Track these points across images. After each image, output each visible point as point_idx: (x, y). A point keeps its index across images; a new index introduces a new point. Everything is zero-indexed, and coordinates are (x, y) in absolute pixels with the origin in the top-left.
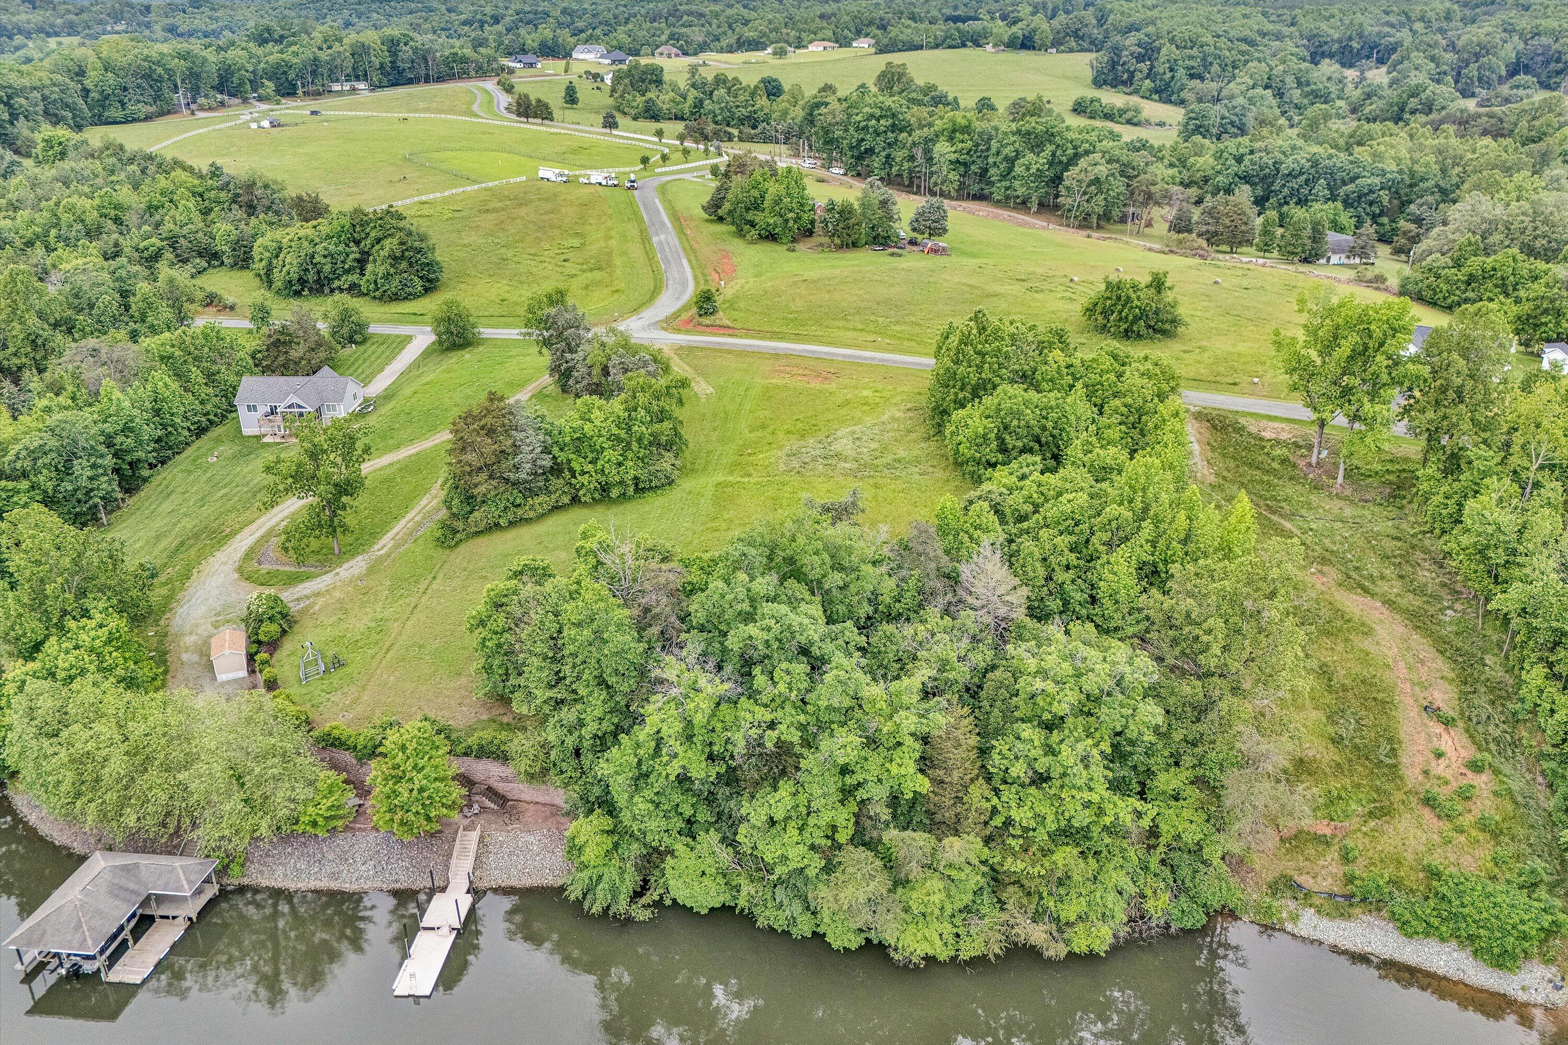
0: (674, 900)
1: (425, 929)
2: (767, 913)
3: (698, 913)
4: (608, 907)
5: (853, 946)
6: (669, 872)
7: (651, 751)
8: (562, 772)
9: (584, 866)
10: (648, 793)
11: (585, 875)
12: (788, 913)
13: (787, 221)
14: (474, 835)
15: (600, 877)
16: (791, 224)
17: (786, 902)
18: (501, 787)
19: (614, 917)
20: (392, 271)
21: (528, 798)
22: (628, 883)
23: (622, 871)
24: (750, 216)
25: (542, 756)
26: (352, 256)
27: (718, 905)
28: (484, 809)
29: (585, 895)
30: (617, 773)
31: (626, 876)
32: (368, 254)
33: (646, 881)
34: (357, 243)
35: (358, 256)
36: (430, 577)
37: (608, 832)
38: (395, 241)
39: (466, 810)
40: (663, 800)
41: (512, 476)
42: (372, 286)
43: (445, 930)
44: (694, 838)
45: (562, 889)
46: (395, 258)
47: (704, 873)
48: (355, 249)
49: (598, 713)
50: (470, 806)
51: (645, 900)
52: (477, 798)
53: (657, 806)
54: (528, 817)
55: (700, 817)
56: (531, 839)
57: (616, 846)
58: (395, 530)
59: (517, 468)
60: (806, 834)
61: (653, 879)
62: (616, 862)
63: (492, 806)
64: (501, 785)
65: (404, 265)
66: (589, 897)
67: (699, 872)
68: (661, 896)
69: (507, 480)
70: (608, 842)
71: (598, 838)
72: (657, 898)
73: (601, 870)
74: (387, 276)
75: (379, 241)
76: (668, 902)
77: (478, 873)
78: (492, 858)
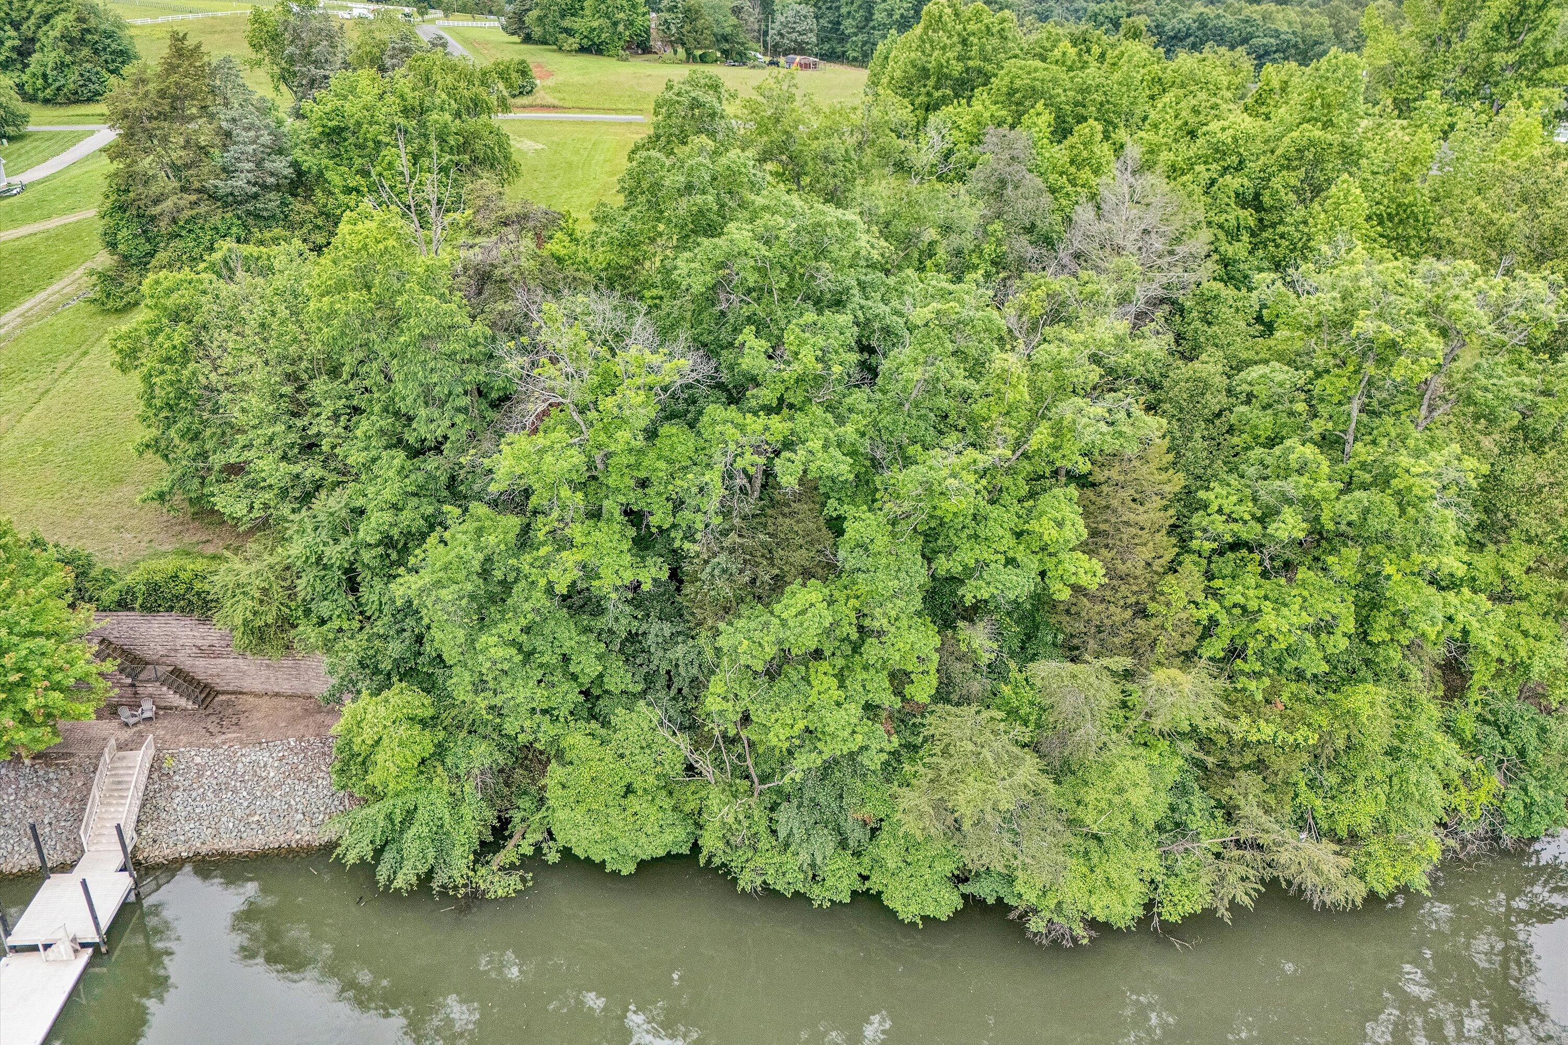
0: (566, 852)
1: (16, 949)
2: (760, 861)
3: (616, 874)
4: (430, 874)
5: (944, 913)
6: (554, 795)
7: (511, 537)
8: (322, 622)
9: (375, 795)
10: (511, 628)
11: (377, 811)
12: (804, 857)
13: (615, 24)
14: (141, 759)
15: (410, 814)
16: (621, 28)
17: (798, 834)
18: (202, 668)
19: (444, 893)
20: (68, 59)
21: (258, 687)
22: (468, 823)
23: (455, 801)
24: (566, 23)
25: (278, 593)
26: (8, 44)
27: (661, 853)
28: (164, 710)
29: (379, 853)
30: (438, 584)
31: (464, 810)
32: (33, 40)
33: (505, 823)
34: (16, 26)
35: (17, 43)
36: (77, 353)
37: (423, 723)
38: (71, 17)
39: (125, 712)
40: (539, 643)
41: (223, 186)
42: (40, 82)
43: (63, 949)
44: (605, 724)
45: (331, 846)
46: (71, 41)
47: (629, 790)
48: (13, 33)
49: (390, 493)
50: (135, 706)
51: (507, 855)
52: (151, 689)
53: (528, 656)
54: (257, 720)
55: (613, 684)
56: (263, 757)
57: (440, 751)
58: (27, 305)
59: (228, 171)
60: (854, 685)
61: (517, 816)
62: (441, 781)
63: (183, 702)
64: (201, 663)
65: (86, 52)
66: (388, 856)
67: (620, 789)
68: (538, 848)
69: (213, 197)
70: (426, 742)
71: (403, 731)
72: (529, 851)
73: (410, 799)
74: (61, 66)
75: (47, 19)
76: (553, 857)
77: (148, 830)
78: (179, 797)
